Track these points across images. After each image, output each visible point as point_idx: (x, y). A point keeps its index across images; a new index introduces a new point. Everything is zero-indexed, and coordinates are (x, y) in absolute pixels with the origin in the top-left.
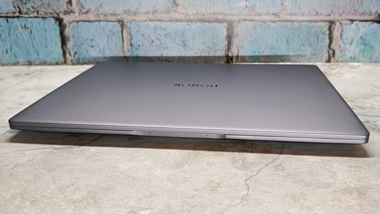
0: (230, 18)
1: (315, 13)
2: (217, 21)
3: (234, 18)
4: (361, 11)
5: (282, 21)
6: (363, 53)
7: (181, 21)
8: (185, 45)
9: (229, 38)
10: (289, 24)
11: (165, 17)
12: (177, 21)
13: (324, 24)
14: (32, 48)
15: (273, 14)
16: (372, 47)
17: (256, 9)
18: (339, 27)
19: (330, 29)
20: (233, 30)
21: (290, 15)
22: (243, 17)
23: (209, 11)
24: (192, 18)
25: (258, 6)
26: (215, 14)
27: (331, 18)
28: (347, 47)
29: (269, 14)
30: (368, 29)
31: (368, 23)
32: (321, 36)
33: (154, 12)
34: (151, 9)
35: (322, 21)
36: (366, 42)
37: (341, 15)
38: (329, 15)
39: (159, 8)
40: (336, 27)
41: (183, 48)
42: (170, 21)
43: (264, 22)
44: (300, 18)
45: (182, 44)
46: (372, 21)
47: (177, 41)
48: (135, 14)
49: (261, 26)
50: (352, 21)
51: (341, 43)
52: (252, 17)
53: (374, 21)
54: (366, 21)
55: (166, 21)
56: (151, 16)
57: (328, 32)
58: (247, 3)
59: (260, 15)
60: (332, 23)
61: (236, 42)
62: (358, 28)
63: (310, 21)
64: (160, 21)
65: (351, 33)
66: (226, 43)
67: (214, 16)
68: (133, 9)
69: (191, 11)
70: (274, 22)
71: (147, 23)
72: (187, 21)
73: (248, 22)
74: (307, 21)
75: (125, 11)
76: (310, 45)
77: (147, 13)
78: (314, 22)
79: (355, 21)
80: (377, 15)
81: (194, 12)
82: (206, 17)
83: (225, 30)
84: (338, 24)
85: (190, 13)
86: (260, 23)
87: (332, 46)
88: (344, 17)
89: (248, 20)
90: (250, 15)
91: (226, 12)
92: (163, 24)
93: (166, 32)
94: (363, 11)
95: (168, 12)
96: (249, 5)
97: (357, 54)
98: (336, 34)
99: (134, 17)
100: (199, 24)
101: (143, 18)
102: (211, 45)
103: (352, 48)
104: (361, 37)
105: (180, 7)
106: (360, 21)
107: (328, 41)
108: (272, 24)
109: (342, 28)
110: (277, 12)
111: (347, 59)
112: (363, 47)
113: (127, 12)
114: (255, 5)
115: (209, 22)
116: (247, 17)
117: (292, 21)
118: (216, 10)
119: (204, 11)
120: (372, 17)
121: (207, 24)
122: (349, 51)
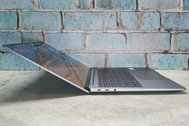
0: (106, 52)
1: (139, 50)
2: (101, 53)
3: (108, 52)
4: (157, 49)
5: (127, 53)
6: (160, 66)
7: (87, 53)
8: (88, 62)
9: (106, 60)
10: (129, 54)
11: (81, 52)
12: (86, 53)
13: (143, 54)
14: (27, 64)
15: (123, 51)
16: (163, 63)
17: (116, 49)
18: (149, 55)
19: (145, 56)
20: (107, 56)
21: (129, 51)
22: (111, 52)
23: (98, 49)
24: (91, 52)
25: (116, 48)
26: (100, 50)
27: (146, 52)
28: (153, 63)
29: (121, 51)
30: (161, 56)
31: (161, 54)
32: (142, 59)
33: (77, 50)
34: (75, 49)
35: (142, 53)
36: (161, 61)
37: (149, 51)
38: (145, 51)
39: (79, 48)
40: (148, 55)
41: (88, 64)
42: (83, 53)
43: (119, 53)
44: (133, 52)
45: (87, 62)
46: (162, 53)
47: (85, 61)
48: (69, 51)
49: (118, 55)
50: (154, 53)
51: (151, 62)
52: (115, 52)
53: (163, 53)
54: (160, 53)
55: (81, 53)
56: (75, 51)
57: (145, 58)
58: (112, 46)
59: (118, 51)
60: (146, 54)
61: (108, 61)
62: (157, 56)
63: (137, 53)
64: (79, 53)
65: (154, 58)
66: (105, 61)
67: (100, 51)
68: (69, 49)
69: (91, 49)
70: (123, 54)
71: (74, 54)
72: (89, 53)
73: (113, 54)
74: (136, 53)
75: (65, 50)
76: (138, 63)
77: (74, 50)
78: (139, 53)
79: (155, 53)
80: (164, 51)
81: (92, 50)
82: (97, 51)
83: (104, 56)
84: (148, 54)
85: (91, 50)
86: (118, 54)
87: (147, 63)
88: (151, 51)
89: (113, 53)
90: (114, 51)
91: (105, 50)
92: (80, 54)
93: (81, 57)
94: (158, 49)
95: (82, 50)
96: (113, 47)
97: (157, 66)
98: (148, 58)
99: (69, 52)
100: (94, 54)
101: (72, 52)
102: (99, 62)
103: (155, 64)
104: (158, 59)
105: (87, 48)
106: (157, 53)
107: (145, 61)
108: (122, 54)
109: (150, 56)
110: (124, 50)
111: (154, 68)
112: (160, 63)
113: (66, 50)
114: (115, 47)
115: (98, 53)
116: (113, 52)
117: (131, 53)
118: (100, 49)
119: (96, 49)
120: (162, 52)
121: (97, 54)
122: (154, 65)
